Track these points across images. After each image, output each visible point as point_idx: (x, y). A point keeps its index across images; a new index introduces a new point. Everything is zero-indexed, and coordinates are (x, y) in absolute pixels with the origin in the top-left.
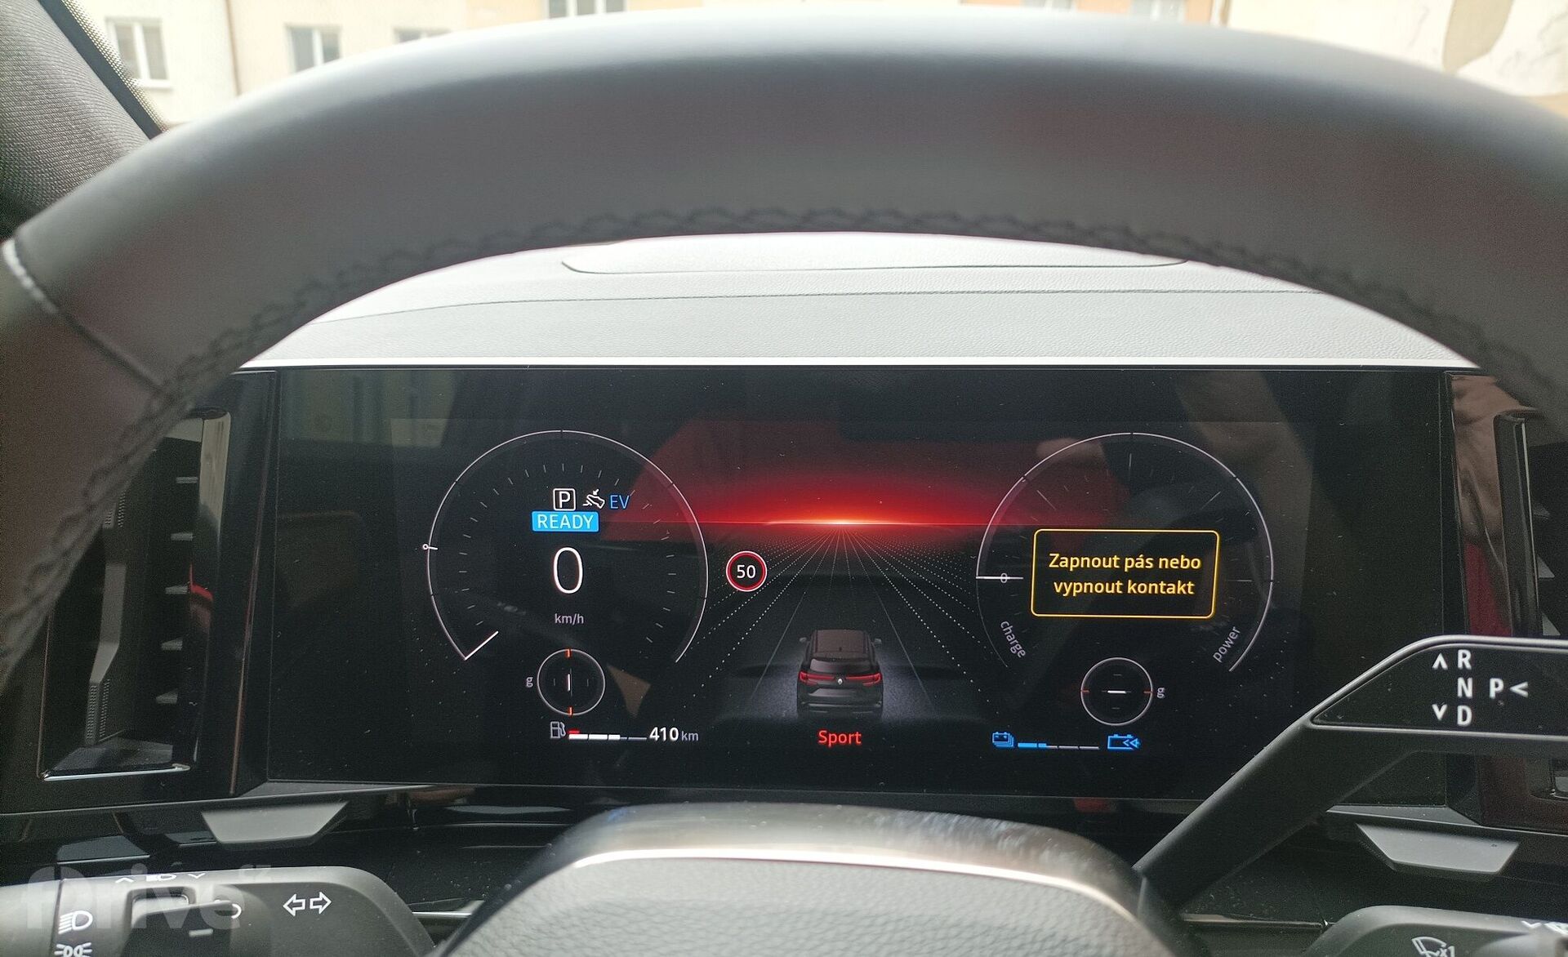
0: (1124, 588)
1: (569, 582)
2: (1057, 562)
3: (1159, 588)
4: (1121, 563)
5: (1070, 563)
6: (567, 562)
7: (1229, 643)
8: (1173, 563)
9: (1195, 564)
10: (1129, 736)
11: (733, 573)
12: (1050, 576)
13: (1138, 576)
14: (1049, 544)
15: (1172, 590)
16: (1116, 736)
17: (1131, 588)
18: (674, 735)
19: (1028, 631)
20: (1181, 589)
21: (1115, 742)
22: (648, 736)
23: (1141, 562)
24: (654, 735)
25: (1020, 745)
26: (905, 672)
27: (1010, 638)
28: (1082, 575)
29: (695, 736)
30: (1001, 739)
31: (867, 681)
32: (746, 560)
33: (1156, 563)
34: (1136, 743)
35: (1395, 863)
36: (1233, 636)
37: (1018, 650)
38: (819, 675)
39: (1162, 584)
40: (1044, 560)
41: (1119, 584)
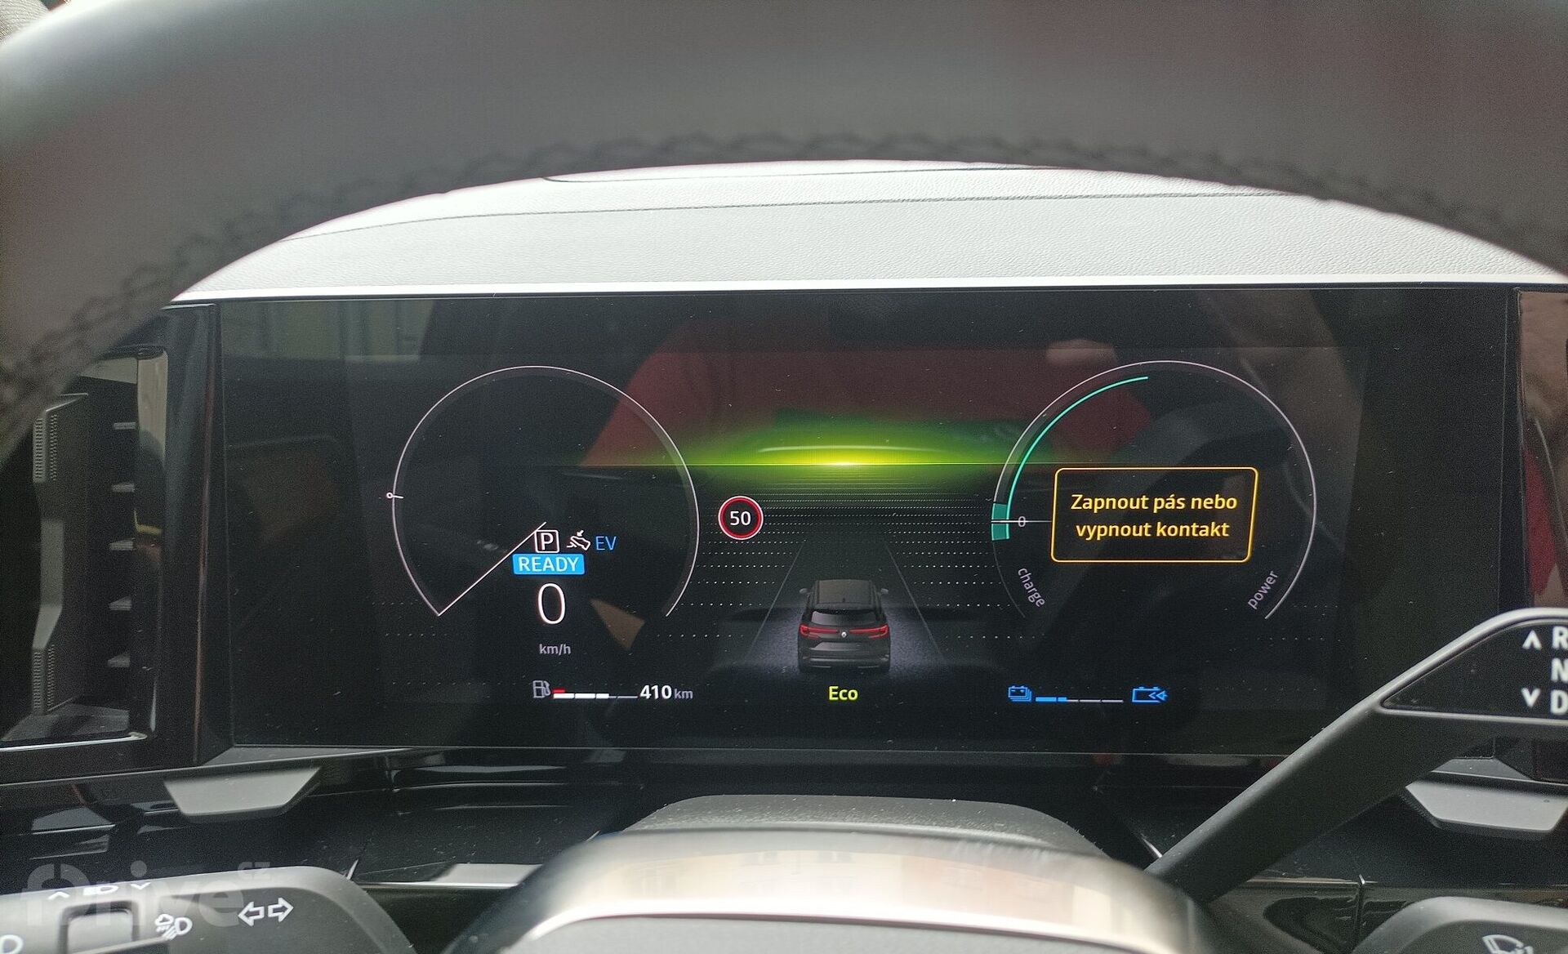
0: (1153, 530)
2: (1080, 504)
3: (1191, 530)
4: (1150, 504)
5: (1094, 505)
7: (1265, 589)
8: (1206, 503)
9: (1231, 503)
10: (1156, 689)
11: (727, 520)
12: (1070, 519)
13: (1169, 517)
14: (1073, 483)
15: (1205, 532)
16: (1142, 689)
17: (1160, 531)
18: (667, 693)
19: (1044, 573)
20: (1215, 531)
21: (1140, 695)
22: (637, 693)
23: (1173, 503)
24: (645, 694)
25: (1038, 699)
26: (909, 614)
27: (1029, 586)
28: (1107, 517)
29: (689, 694)
30: (1018, 693)
31: (873, 632)
32: (740, 506)
33: (1188, 503)
34: (1163, 696)
35: (1440, 822)
36: (1269, 581)
37: (1036, 598)
38: (822, 628)
39: (1194, 526)
40: (1066, 501)
41: (1147, 526)
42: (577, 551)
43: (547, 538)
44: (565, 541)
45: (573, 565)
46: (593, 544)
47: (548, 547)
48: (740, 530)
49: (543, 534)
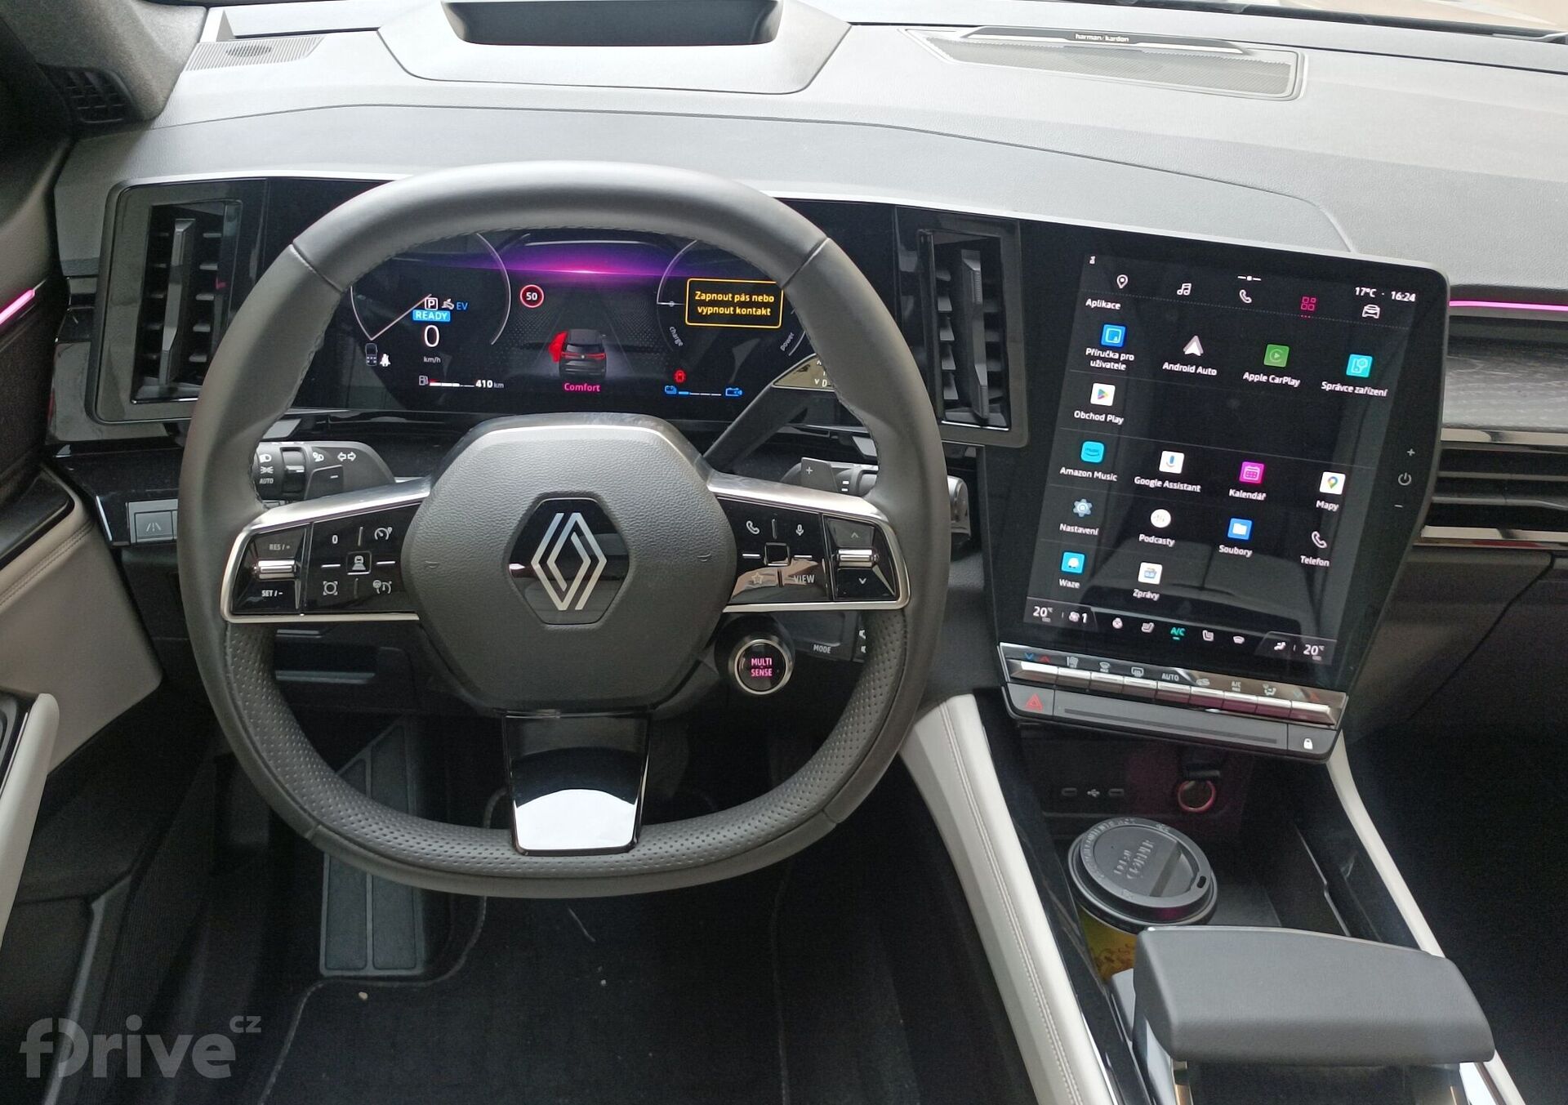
0: (735, 311)
1: (432, 340)
2: (699, 297)
3: (753, 311)
4: (733, 298)
5: (708, 297)
6: (431, 332)
7: (788, 341)
8: (760, 299)
9: (772, 299)
10: (737, 389)
11: (525, 297)
12: (694, 304)
13: (742, 305)
14: (695, 287)
15: (759, 313)
16: (730, 389)
17: (738, 311)
18: (490, 384)
19: (683, 331)
20: (764, 312)
21: (730, 392)
22: (474, 384)
23: (744, 298)
24: (479, 384)
25: (680, 393)
26: (617, 349)
27: (675, 336)
28: (713, 303)
29: (501, 385)
30: (669, 389)
31: (598, 357)
32: (532, 290)
33: (751, 298)
34: (741, 392)
35: (867, 456)
36: (791, 337)
37: (679, 342)
38: (571, 354)
39: (754, 309)
40: (692, 295)
41: (732, 309)
42: (446, 309)
43: (431, 302)
44: (440, 304)
45: (444, 316)
46: (455, 306)
47: (432, 307)
48: (531, 302)
49: (430, 300)
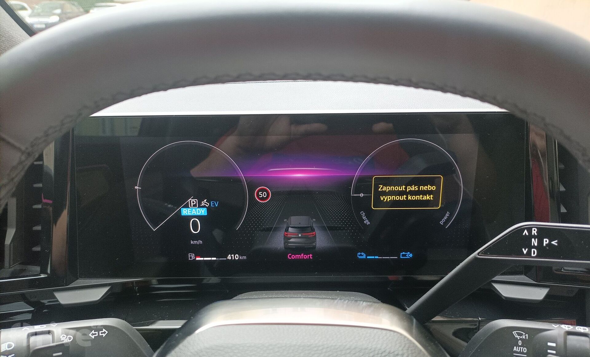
0: (407, 198)
1: (195, 229)
2: (382, 189)
4: (406, 188)
5: (386, 189)
6: (195, 223)
7: (446, 218)
8: (425, 188)
9: (433, 188)
10: (409, 253)
11: (258, 195)
12: (378, 194)
13: (412, 193)
14: (378, 182)
15: (425, 198)
16: (404, 253)
17: (409, 198)
18: (237, 257)
19: (370, 214)
20: (428, 198)
21: (403, 255)
22: (227, 258)
23: (414, 188)
24: (229, 257)
25: (368, 257)
26: (323, 228)
27: (364, 218)
28: (391, 193)
29: (245, 257)
30: (361, 255)
31: (310, 235)
32: (263, 190)
33: (419, 188)
34: (411, 255)
35: (506, 298)
36: (447, 215)
37: (367, 222)
38: (292, 233)
39: (421, 196)
40: (377, 187)
41: (405, 196)
42: (204, 206)
43: (193, 202)
44: (200, 203)
45: (203, 212)
46: (210, 204)
47: (194, 206)
48: (262, 199)
49: (192, 201)
